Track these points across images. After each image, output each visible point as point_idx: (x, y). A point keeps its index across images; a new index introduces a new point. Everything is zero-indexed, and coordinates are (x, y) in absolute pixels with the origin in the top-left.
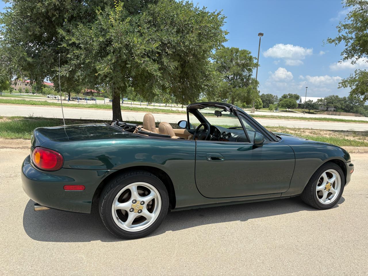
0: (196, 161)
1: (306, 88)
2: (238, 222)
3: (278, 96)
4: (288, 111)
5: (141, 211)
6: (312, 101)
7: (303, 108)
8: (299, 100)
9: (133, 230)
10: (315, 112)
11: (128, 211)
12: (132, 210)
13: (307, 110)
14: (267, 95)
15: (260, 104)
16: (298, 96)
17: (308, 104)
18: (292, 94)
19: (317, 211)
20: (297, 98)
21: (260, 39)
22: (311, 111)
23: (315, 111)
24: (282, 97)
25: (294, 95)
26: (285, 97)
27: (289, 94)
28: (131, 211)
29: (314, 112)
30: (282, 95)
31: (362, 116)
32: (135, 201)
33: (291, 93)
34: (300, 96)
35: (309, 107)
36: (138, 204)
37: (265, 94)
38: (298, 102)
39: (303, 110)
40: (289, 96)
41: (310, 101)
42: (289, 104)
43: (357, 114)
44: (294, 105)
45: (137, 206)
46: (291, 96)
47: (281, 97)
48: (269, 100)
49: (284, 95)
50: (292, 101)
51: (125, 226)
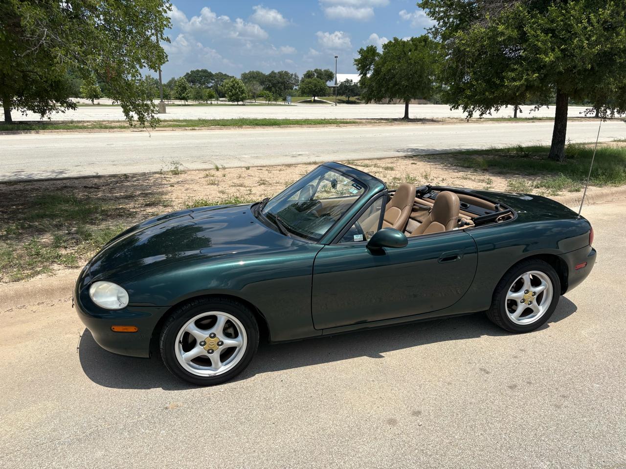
3: (298, 74)
4: (312, 101)
6: (352, 81)
7: (339, 94)
8: (334, 80)
10: (357, 101)
13: (344, 98)
14: (278, 72)
16: (331, 73)
17: (346, 86)
18: (320, 70)
20: (330, 76)
22: (352, 99)
23: (358, 99)
25: (325, 71)
26: (309, 75)
27: (316, 71)
29: (356, 100)
30: (305, 73)
31: (428, 102)
34: (334, 72)
35: (347, 92)
37: (276, 71)
38: (331, 84)
39: (339, 97)
40: (316, 74)
41: (347, 81)
42: (314, 89)
44: (321, 89)
46: (320, 73)
47: (303, 77)
48: (283, 83)
49: (308, 72)
50: (319, 82)
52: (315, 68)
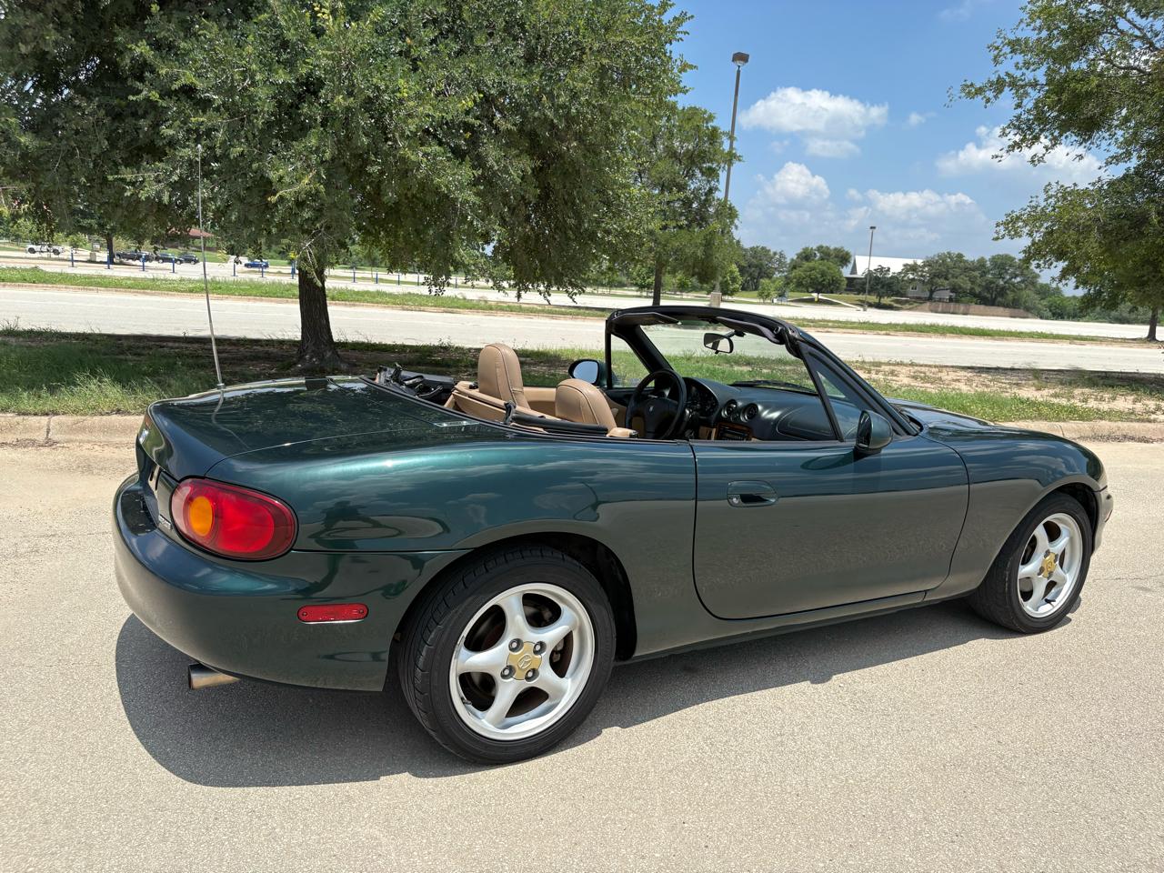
0: (698, 503)
1: (871, 231)
2: (805, 686)
3: (785, 253)
4: (816, 300)
5: (534, 671)
6: (889, 269)
7: (861, 290)
8: (850, 266)
9: (512, 734)
10: (895, 305)
11: (497, 675)
12: (507, 672)
13: (873, 299)
14: (752, 249)
15: (734, 280)
16: (847, 254)
17: (877, 278)
18: (828, 248)
19: (1018, 639)
20: (844, 258)
21: (739, 72)
22: (886, 300)
23: (897, 301)
24: (799, 256)
25: (835, 249)
26: (806, 256)
27: (820, 249)
28: (504, 676)
29: (892, 303)
30: (800, 251)
31: (1030, 315)
32: (518, 644)
33: (824, 245)
34: (852, 253)
35: (879, 287)
36: (526, 651)
38: (846, 272)
39: (861, 297)
40: (818, 255)
41: (881, 269)
42: (820, 280)
43: (1016, 311)
44: (833, 281)
45: (524, 658)
46: (825, 253)
47: (795, 258)
48: (760, 267)
49: (805, 250)
50: (828, 268)
51: (485, 724)
52: (818, 245)
